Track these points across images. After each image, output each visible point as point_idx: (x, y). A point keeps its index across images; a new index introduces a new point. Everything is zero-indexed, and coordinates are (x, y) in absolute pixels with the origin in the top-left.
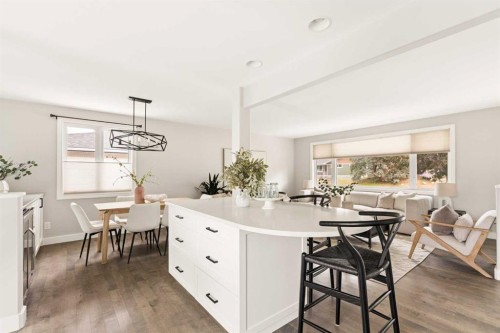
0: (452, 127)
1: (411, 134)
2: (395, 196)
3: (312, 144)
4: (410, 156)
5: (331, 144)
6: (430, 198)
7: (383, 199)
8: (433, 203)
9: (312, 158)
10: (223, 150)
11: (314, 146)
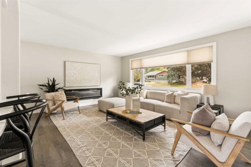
0: (214, 44)
1: (187, 51)
2: (176, 94)
3: (130, 60)
4: (187, 66)
5: (141, 60)
6: (199, 96)
7: (168, 96)
8: (201, 99)
9: (130, 69)
10: (65, 62)
11: (132, 61)
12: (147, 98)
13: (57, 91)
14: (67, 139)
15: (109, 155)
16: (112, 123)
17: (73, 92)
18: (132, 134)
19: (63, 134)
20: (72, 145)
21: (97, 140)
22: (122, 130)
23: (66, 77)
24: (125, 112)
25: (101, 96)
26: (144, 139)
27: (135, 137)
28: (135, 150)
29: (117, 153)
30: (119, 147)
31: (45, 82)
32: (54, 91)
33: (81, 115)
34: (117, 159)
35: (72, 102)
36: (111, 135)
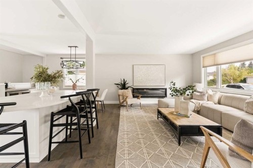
5: (215, 54)
9: (202, 66)
10: (133, 66)
11: (203, 57)
12: (219, 103)
13: (127, 88)
14: (120, 124)
15: (138, 143)
16: (161, 122)
17: (145, 90)
18: (172, 136)
19: (121, 120)
20: (120, 128)
21: (139, 130)
22: (165, 130)
23: (134, 78)
24: (172, 113)
25: (166, 96)
26: (179, 143)
27: (174, 139)
28: (163, 149)
29: (145, 144)
30: (150, 141)
31: (119, 82)
32: (125, 89)
33: (141, 110)
34: (142, 148)
35: (136, 99)
36: (152, 130)
